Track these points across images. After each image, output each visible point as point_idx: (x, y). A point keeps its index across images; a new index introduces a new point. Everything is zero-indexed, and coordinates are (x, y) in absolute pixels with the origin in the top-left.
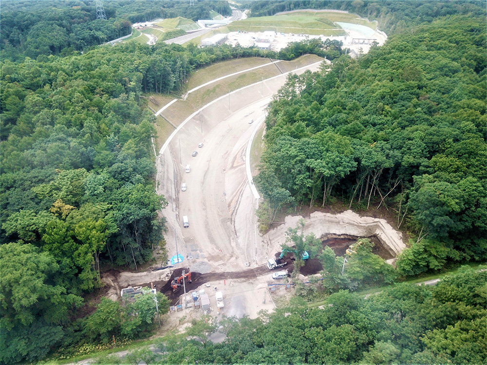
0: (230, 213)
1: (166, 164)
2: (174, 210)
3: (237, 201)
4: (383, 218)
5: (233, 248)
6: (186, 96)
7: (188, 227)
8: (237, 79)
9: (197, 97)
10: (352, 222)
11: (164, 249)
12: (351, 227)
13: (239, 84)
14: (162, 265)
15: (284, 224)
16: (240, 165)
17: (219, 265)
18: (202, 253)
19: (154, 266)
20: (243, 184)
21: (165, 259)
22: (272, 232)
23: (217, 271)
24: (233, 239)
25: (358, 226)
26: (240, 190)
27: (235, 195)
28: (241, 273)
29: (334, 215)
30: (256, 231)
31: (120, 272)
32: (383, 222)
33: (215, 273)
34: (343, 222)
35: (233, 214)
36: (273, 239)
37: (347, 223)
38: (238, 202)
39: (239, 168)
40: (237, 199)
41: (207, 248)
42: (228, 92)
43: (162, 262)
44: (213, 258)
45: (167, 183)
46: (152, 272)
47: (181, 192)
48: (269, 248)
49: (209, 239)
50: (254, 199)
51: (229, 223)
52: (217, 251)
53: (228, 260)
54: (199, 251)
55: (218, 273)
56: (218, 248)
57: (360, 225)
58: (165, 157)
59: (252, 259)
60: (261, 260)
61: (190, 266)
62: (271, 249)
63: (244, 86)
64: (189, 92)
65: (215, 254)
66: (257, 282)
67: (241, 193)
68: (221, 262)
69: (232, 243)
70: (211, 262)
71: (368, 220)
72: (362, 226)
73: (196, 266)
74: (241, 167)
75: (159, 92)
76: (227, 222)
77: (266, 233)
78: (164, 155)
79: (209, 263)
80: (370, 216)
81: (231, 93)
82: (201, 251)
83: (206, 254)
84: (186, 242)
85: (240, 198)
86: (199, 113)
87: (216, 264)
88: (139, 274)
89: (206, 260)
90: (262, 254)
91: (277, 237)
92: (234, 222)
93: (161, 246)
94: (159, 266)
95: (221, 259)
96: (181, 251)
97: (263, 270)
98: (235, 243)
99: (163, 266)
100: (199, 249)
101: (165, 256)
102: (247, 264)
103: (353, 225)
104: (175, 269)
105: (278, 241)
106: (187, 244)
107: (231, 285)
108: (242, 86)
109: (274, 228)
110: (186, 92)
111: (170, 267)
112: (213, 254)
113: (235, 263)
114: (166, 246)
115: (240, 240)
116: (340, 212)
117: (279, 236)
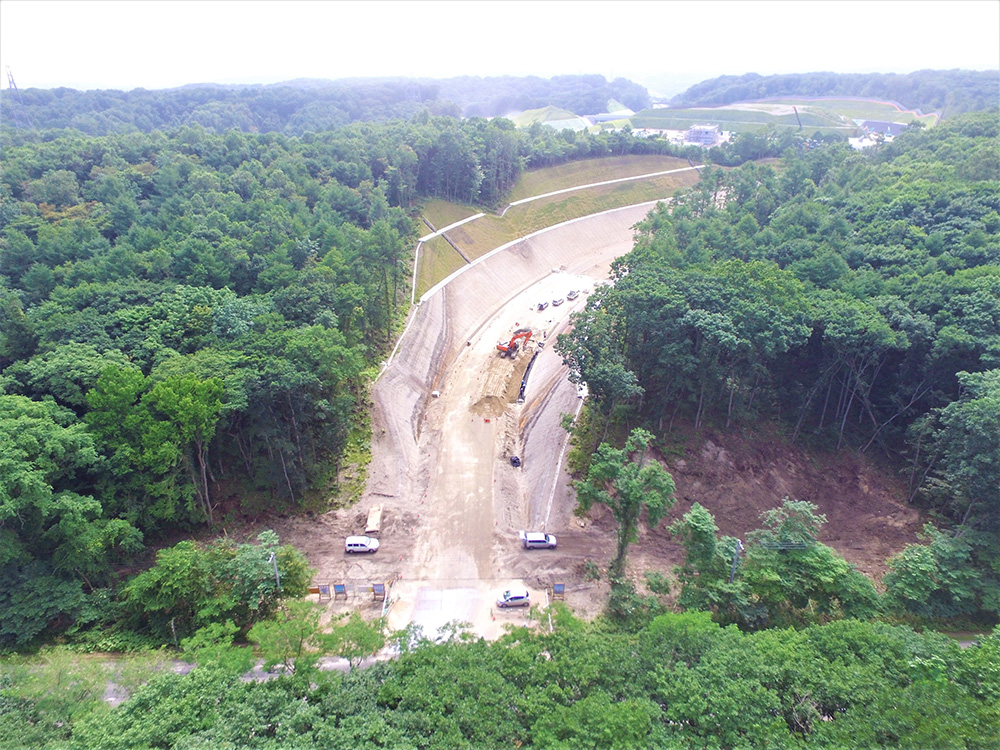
1: (427, 320)
3: (543, 402)
6: (506, 211)
8: (614, 192)
9: (526, 214)
13: (616, 201)
26: (556, 380)
27: (543, 390)
38: (545, 403)
40: (544, 396)
50: (574, 397)
58: (430, 308)
64: (512, 204)
67: (555, 386)
78: (428, 303)
86: (522, 243)
110: (507, 203)
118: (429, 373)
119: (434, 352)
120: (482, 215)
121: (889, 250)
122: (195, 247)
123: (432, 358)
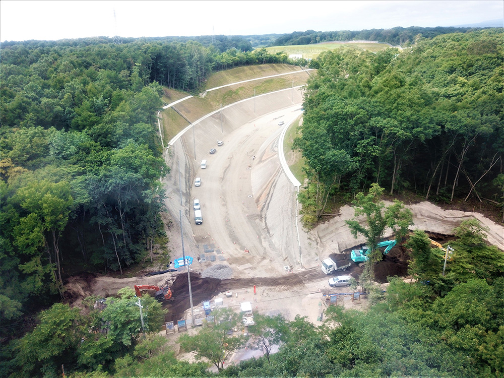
0: (259, 209)
1: (176, 156)
2: (184, 204)
3: (268, 194)
4: (477, 210)
5: (265, 249)
6: (204, 95)
7: (201, 223)
8: (263, 84)
9: (217, 97)
10: (434, 216)
11: (165, 248)
12: (433, 222)
13: (265, 89)
14: (160, 268)
15: (339, 215)
16: (271, 157)
17: (245, 269)
18: (221, 255)
19: (148, 269)
20: (275, 174)
21: (165, 260)
22: (322, 226)
23: (242, 277)
24: (265, 238)
25: (444, 221)
26: (272, 181)
27: (265, 189)
28: (280, 279)
29: (408, 206)
30: (299, 227)
31: (95, 277)
32: (478, 216)
33: (239, 280)
34: (422, 215)
35: (263, 209)
36: (324, 236)
37: (428, 217)
38: (270, 195)
39: (269, 160)
40: (268, 192)
41: (227, 249)
42: (253, 96)
43: (161, 265)
44: (236, 260)
45: (175, 175)
46: (145, 278)
47: (193, 187)
48: (319, 247)
49: (230, 237)
50: (293, 187)
51: (258, 221)
52: (242, 252)
53: (259, 263)
54: (217, 251)
55: (244, 280)
56: (243, 248)
57: (445, 219)
58: (176, 149)
59: (295, 261)
60: (309, 262)
61: (202, 270)
62: (323, 249)
63: (272, 91)
64: (207, 91)
65: (240, 255)
66: (305, 291)
67: (274, 185)
68: (248, 265)
69: (263, 242)
70: (233, 266)
71: (455, 214)
72: (448, 221)
73: (211, 269)
74: (272, 158)
75: (172, 86)
76: (255, 219)
77: (313, 228)
78: (173, 146)
79: (230, 266)
80: (457, 210)
81: (257, 96)
82: (219, 252)
83: (225, 256)
84: (197, 241)
85: (272, 189)
86: (219, 112)
87: (241, 268)
88: (125, 280)
89: (225, 263)
90: (309, 255)
91: (329, 234)
92: (266, 218)
93: (162, 244)
94: (156, 269)
95: (248, 261)
96: (190, 251)
97: (313, 275)
98: (267, 243)
99: (161, 270)
100: (215, 249)
101: (165, 257)
102: (287, 268)
103: (436, 219)
104: (180, 273)
105: (332, 239)
106: (200, 244)
107: (265, 294)
108: (269, 91)
109: (324, 222)
110: (205, 90)
111: (172, 271)
112: (236, 256)
113: (270, 267)
114: (169, 245)
115: (274, 240)
116: (416, 203)
117: (332, 232)
118: (186, 187)
119: (185, 175)
120: (191, 96)
121: (452, 89)
122: (23, 102)
123: (185, 178)
